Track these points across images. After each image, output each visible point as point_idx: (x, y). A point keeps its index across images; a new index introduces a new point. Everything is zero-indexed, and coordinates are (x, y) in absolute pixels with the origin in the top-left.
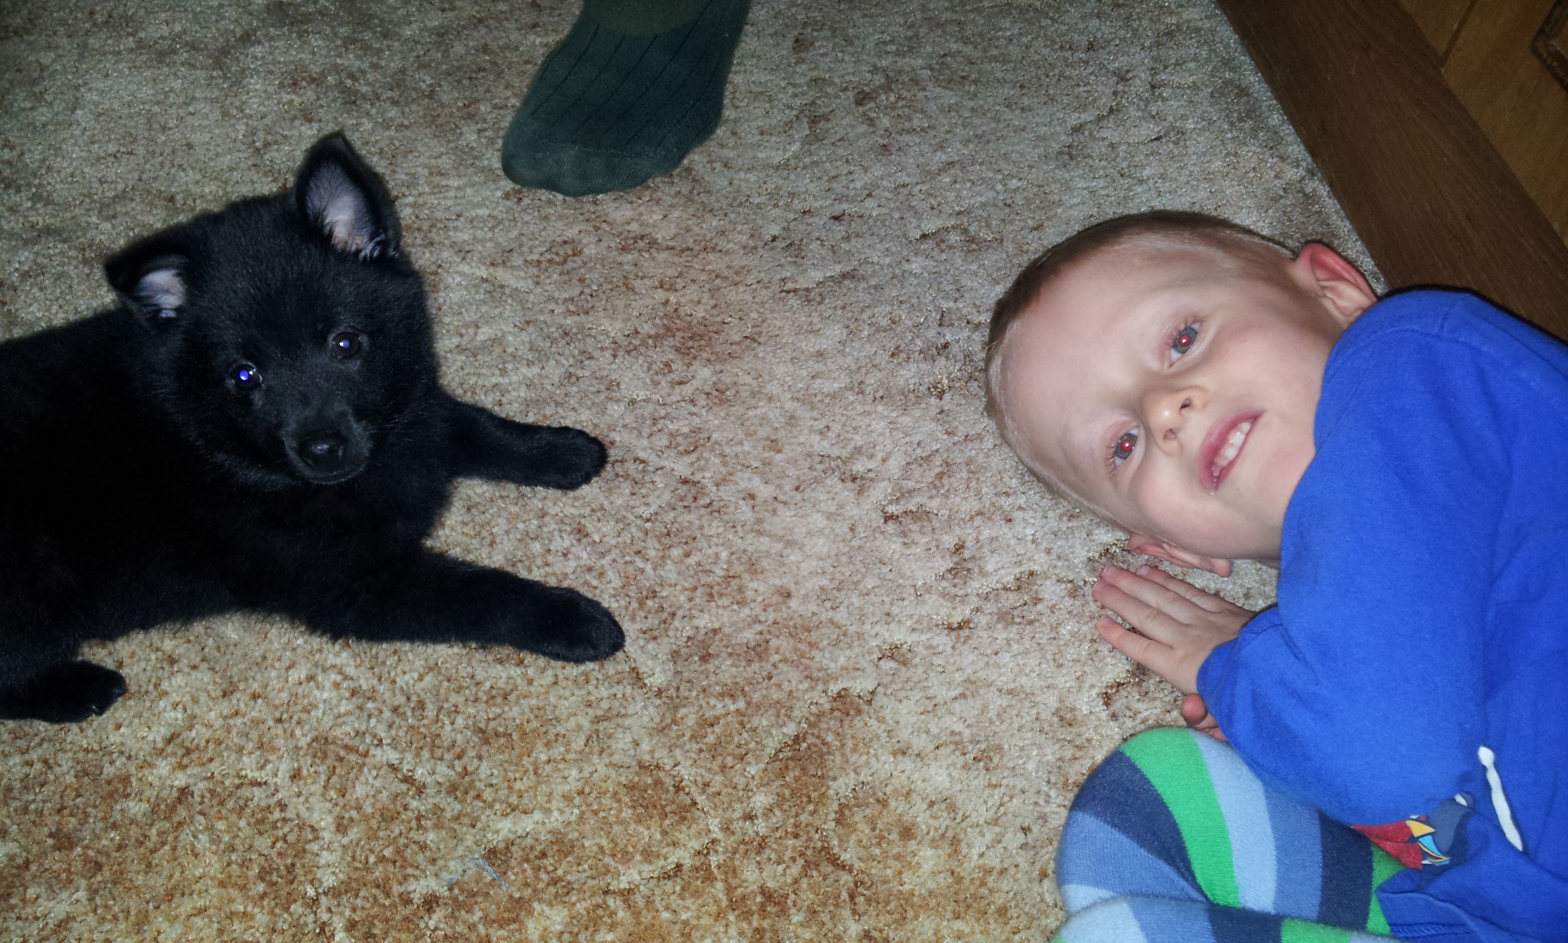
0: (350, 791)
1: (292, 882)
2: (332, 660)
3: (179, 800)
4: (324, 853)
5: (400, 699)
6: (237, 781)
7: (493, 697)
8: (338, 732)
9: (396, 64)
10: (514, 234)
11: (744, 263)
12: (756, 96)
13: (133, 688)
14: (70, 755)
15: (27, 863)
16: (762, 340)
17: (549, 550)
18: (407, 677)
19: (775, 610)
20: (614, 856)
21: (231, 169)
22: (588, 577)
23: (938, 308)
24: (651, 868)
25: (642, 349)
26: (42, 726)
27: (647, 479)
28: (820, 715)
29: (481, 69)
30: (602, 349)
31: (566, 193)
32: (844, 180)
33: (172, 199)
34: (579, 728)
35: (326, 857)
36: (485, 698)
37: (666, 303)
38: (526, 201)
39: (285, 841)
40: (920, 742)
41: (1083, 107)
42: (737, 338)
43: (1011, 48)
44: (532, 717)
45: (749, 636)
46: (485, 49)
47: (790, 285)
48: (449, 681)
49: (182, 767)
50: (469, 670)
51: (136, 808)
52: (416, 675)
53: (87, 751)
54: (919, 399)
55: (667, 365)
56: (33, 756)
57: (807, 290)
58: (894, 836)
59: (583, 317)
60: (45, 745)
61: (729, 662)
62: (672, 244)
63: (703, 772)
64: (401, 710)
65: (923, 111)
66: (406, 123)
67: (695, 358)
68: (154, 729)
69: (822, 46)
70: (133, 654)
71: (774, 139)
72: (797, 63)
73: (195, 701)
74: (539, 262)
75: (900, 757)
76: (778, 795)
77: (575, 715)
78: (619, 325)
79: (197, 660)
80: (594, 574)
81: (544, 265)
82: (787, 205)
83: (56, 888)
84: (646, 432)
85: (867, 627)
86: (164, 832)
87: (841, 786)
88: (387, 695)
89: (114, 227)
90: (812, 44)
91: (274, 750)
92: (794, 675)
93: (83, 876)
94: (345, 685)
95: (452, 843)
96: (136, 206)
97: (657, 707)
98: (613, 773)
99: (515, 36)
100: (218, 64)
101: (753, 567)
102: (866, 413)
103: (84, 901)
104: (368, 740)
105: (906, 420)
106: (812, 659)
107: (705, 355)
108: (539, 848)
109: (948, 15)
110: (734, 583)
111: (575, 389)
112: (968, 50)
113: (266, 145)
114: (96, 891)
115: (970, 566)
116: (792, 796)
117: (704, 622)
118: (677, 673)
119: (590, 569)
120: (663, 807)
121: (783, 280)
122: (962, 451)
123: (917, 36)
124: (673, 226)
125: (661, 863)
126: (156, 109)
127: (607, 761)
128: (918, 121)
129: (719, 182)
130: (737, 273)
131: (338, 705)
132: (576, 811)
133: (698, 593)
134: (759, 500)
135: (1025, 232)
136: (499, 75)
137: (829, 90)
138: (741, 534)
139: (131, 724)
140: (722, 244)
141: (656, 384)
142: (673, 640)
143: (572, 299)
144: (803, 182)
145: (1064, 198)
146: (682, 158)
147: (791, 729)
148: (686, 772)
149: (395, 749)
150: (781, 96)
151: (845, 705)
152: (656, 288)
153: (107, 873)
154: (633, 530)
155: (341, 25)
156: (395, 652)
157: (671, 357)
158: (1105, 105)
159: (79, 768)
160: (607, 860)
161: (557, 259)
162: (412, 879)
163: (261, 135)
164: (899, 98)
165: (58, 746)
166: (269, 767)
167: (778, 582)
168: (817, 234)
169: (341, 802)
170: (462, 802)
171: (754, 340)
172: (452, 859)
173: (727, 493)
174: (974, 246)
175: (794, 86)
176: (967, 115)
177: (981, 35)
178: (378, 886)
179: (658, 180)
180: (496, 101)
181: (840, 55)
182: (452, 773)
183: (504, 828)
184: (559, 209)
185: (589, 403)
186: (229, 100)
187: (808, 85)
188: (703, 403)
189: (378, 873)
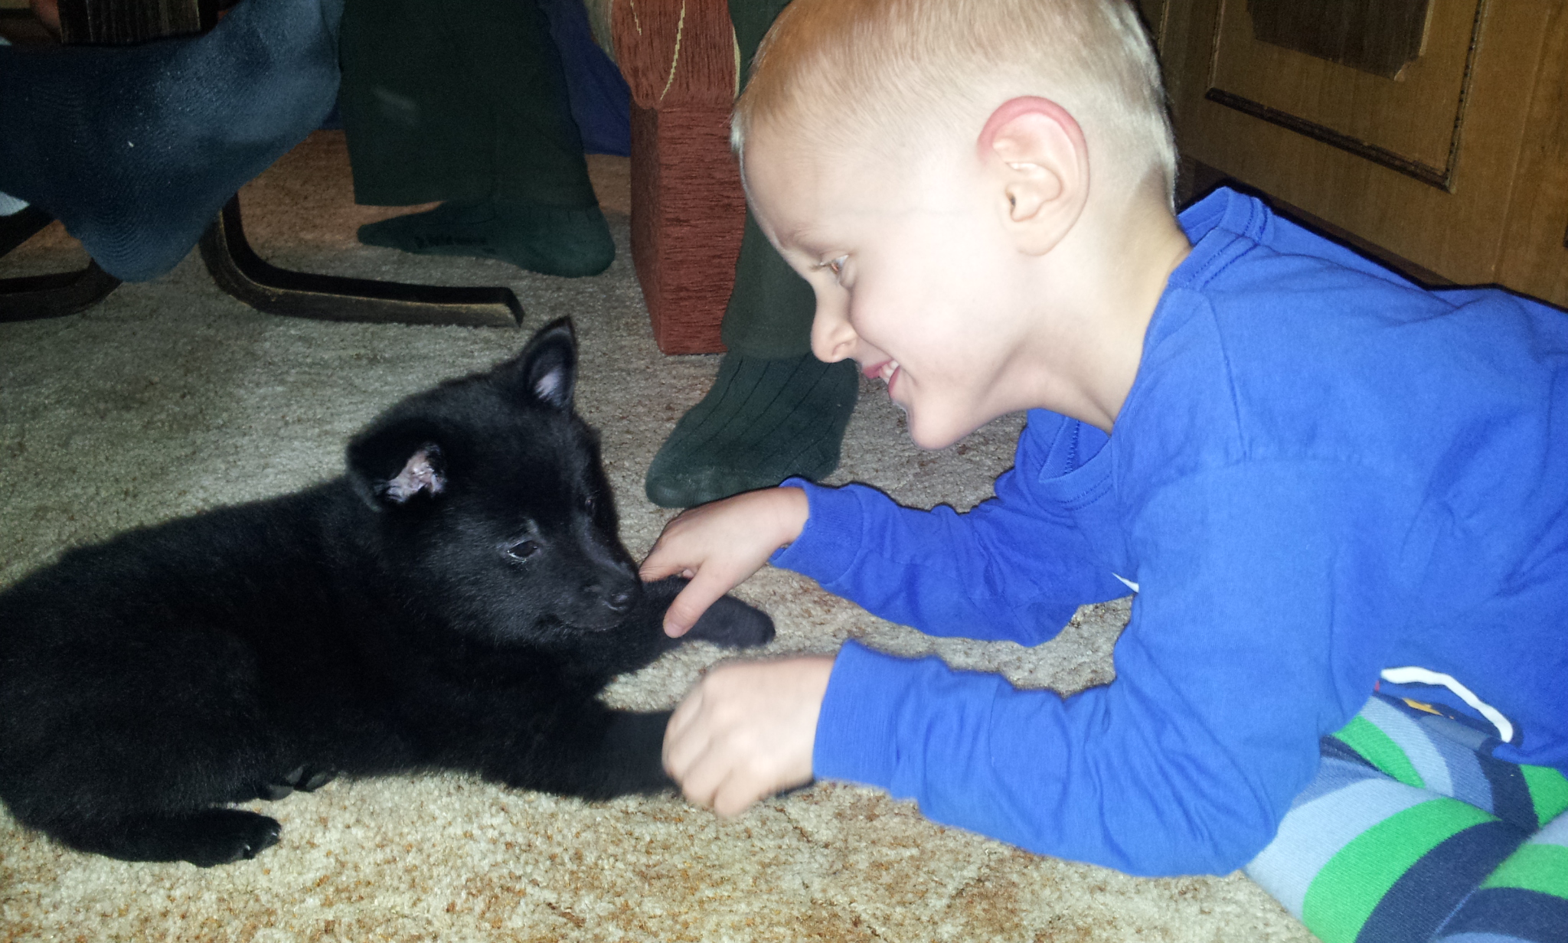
0: (506, 922)
7: (653, 849)
8: (494, 876)
25: (782, 603)
34: (746, 872)
36: (644, 849)
44: (694, 863)
49: (330, 904)
63: (882, 906)
68: (304, 873)
76: (967, 925)
77: (739, 862)
87: (1035, 918)
88: (543, 848)
91: (427, 889)
97: (826, 856)
98: (784, 908)
118: (843, 829)
127: (776, 898)
131: (494, 856)
147: (970, 872)
148: (863, 908)
149: (553, 889)
166: (421, 903)
169: (495, 932)
182: (613, 907)
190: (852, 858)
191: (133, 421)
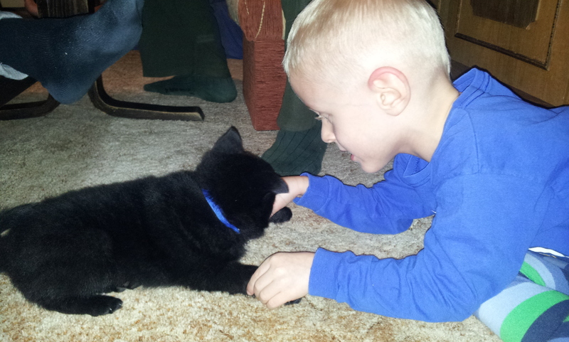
0: (205, 337)
5: (223, 311)
7: (258, 311)
8: (200, 320)
34: (292, 319)
36: (255, 311)
44: (273, 316)
49: (141, 330)
63: (343, 333)
68: (131, 319)
73: (146, 311)
77: (290, 316)
87: (399, 337)
88: (218, 310)
91: (176, 325)
97: (321, 314)
98: (307, 333)
118: (327, 304)
127: (304, 329)
131: (200, 313)
141: (308, 229)
148: (336, 333)
149: (221, 325)
150: (340, 165)
157: (312, 222)
166: (174, 330)
182: (244, 332)
188: (326, 233)
190: (331, 315)
191: (64, 154)
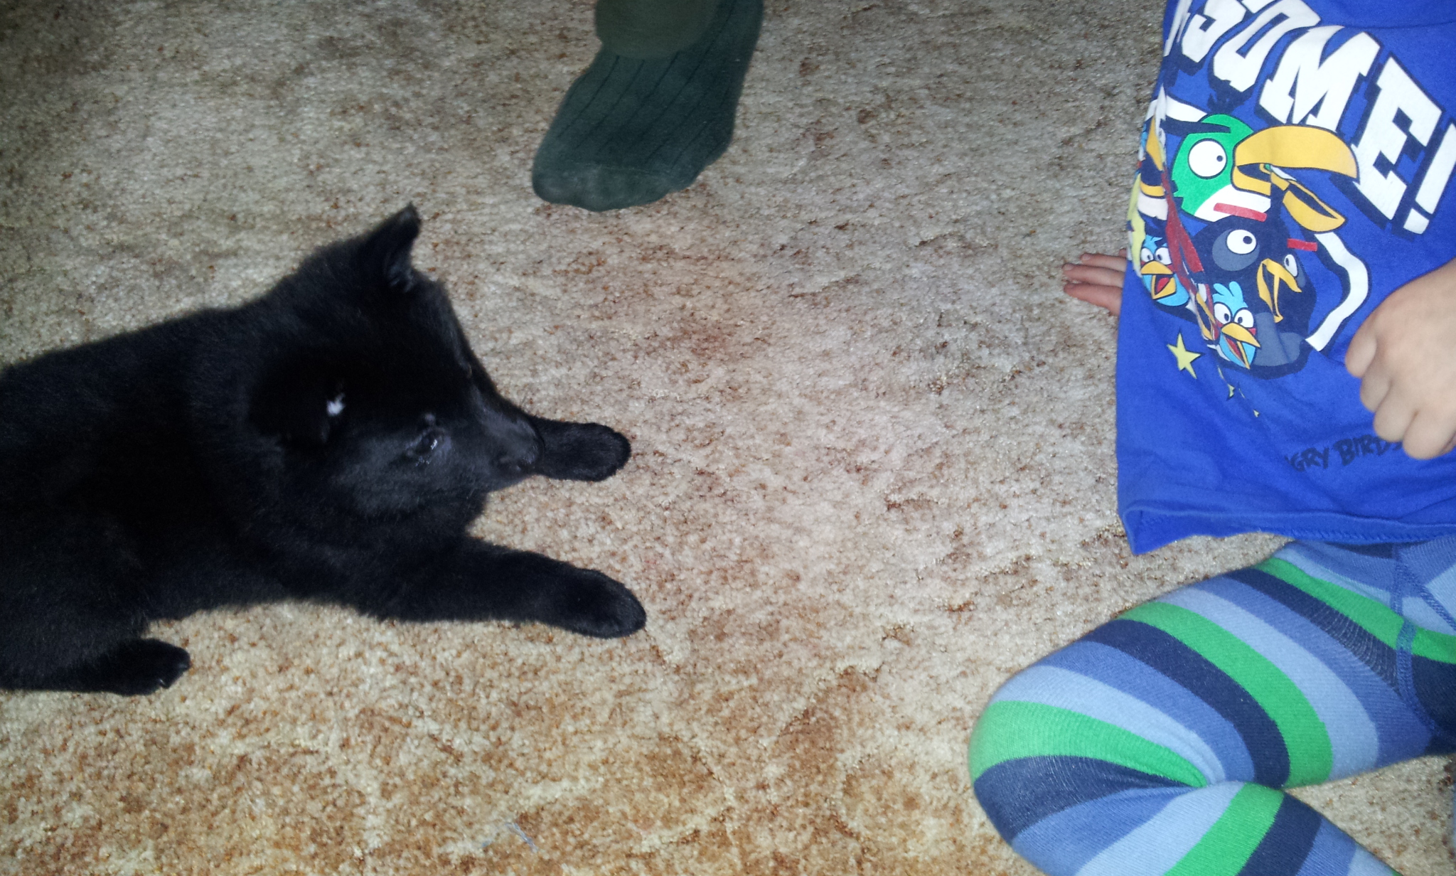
0: (394, 759)
1: (340, 843)
2: (378, 638)
3: (239, 767)
4: (370, 817)
5: (440, 674)
6: (291, 750)
7: (525, 673)
8: (383, 705)
9: (436, 93)
10: (544, 246)
11: (755, 270)
12: (765, 116)
13: (197, 663)
14: (140, 725)
15: (100, 824)
16: (772, 341)
17: (576, 537)
18: (446, 654)
19: (785, 593)
20: (636, 821)
21: (287, 190)
22: (611, 561)
23: (937, 310)
24: (670, 833)
25: (661, 351)
26: (114, 699)
27: (666, 470)
28: (828, 691)
29: (513, 97)
30: (624, 351)
31: (591, 208)
32: (847, 193)
33: (233, 218)
34: (604, 702)
35: (372, 821)
36: (517, 674)
37: (683, 308)
38: (555, 216)
39: (335, 805)
40: (922, 718)
41: (1072, 121)
42: (748, 339)
43: (1004, 67)
44: (560, 691)
45: (761, 616)
46: (517, 78)
47: (797, 290)
48: (484, 657)
49: (241, 737)
50: (503, 647)
51: (199, 774)
52: (454, 652)
53: (155, 721)
54: (919, 395)
55: (684, 365)
56: (107, 726)
57: (814, 294)
58: (899, 806)
59: (607, 322)
60: (117, 716)
61: (742, 641)
62: (687, 253)
63: (719, 744)
64: (441, 684)
65: (921, 127)
66: (446, 146)
67: (710, 358)
68: (216, 701)
69: (827, 69)
70: (197, 633)
71: (782, 156)
72: (804, 85)
73: (254, 676)
74: (566, 272)
75: (903, 732)
76: (789, 766)
77: (600, 689)
78: (639, 328)
79: (255, 638)
80: (617, 558)
81: (570, 275)
82: (795, 216)
83: (126, 848)
84: (664, 427)
85: (872, 608)
86: (224, 797)
87: (848, 758)
88: (428, 671)
89: (182, 243)
90: (817, 67)
91: (325, 721)
92: (803, 653)
93: (150, 837)
94: (390, 661)
95: (487, 808)
96: (202, 224)
97: (676, 682)
98: (635, 744)
99: (544, 66)
100: (275, 95)
101: (765, 553)
102: (869, 409)
103: (151, 859)
104: (411, 711)
105: (907, 414)
106: (820, 638)
107: (718, 355)
108: (567, 814)
109: (945, 39)
110: (747, 567)
111: (599, 388)
112: (963, 70)
113: (319, 167)
114: (162, 851)
115: (969, 551)
116: (803, 766)
117: (719, 603)
118: (694, 651)
119: (613, 554)
120: (681, 776)
121: (791, 285)
122: (960, 444)
123: (915, 58)
124: (689, 237)
125: (680, 828)
126: (219, 135)
127: (629, 732)
128: (916, 137)
129: (731, 195)
130: (749, 279)
131: (383, 680)
132: (601, 779)
133: (714, 576)
134: (770, 490)
135: (1019, 238)
136: (530, 101)
137: (834, 110)
138: (753, 521)
139: (194, 697)
140: (735, 253)
141: (674, 382)
142: (690, 620)
143: (596, 306)
144: (809, 195)
145: (1055, 206)
146: (696, 174)
147: (801, 704)
148: (703, 743)
149: (435, 720)
150: (789, 116)
151: (851, 681)
152: (673, 294)
153: (173, 834)
154: (653, 518)
155: (387, 57)
156: (436, 631)
157: (688, 357)
158: (1092, 119)
159: (148, 737)
160: (630, 825)
161: (583, 269)
162: (450, 842)
163: (314, 158)
164: (899, 116)
165: (128, 717)
166: (321, 737)
167: (788, 566)
168: (822, 243)
169: (386, 769)
170: (496, 770)
171: (764, 341)
172: (488, 823)
173: (740, 483)
174: (970, 252)
175: (802, 106)
176: (963, 130)
177: (974, 56)
178: (419, 848)
179: (675, 194)
180: (527, 125)
181: (843, 77)
182: (487, 743)
183: (535, 795)
184: (585, 223)
185: (612, 401)
186: (286, 127)
187: (814, 105)
188: (718, 399)
189: (419, 835)
